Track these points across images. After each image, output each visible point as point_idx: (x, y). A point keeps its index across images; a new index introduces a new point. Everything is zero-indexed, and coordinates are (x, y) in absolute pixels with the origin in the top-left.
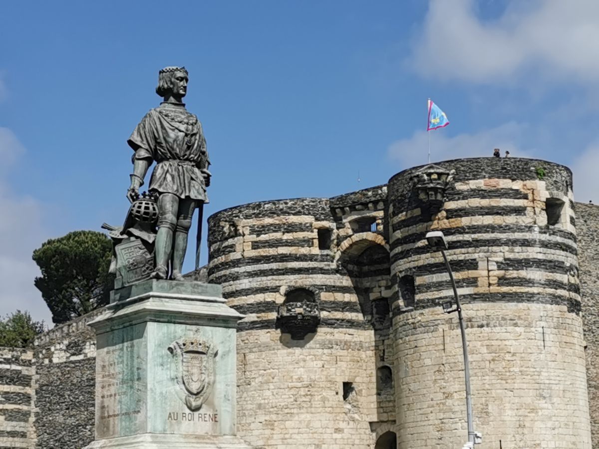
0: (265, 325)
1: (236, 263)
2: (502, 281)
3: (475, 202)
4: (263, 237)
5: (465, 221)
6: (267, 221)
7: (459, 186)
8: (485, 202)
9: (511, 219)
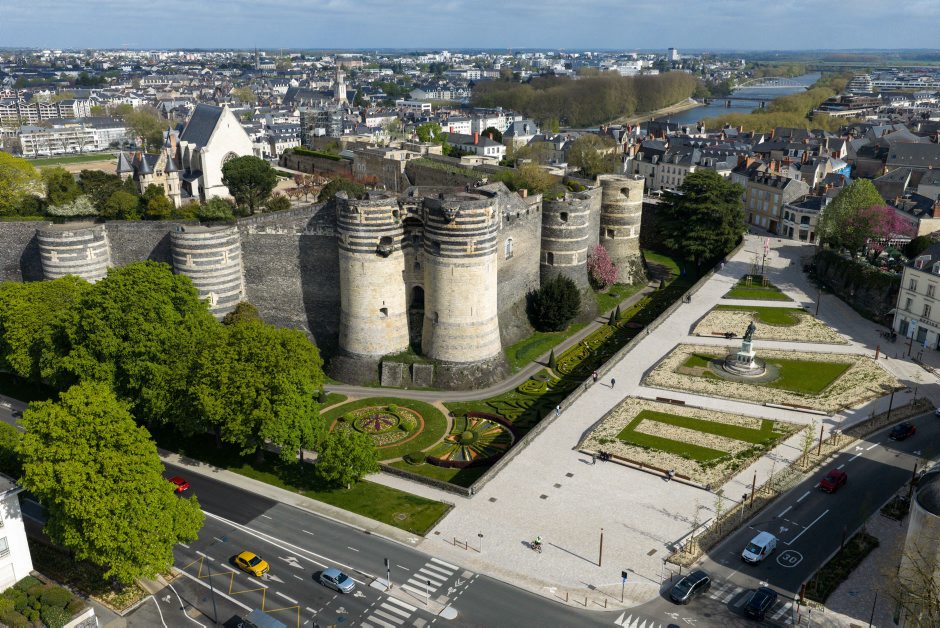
0: (372, 252)
1: (357, 225)
2: (476, 250)
3: (468, 219)
4: (370, 216)
5: (463, 227)
6: (372, 209)
7: (462, 212)
8: (471, 219)
9: (480, 225)
